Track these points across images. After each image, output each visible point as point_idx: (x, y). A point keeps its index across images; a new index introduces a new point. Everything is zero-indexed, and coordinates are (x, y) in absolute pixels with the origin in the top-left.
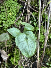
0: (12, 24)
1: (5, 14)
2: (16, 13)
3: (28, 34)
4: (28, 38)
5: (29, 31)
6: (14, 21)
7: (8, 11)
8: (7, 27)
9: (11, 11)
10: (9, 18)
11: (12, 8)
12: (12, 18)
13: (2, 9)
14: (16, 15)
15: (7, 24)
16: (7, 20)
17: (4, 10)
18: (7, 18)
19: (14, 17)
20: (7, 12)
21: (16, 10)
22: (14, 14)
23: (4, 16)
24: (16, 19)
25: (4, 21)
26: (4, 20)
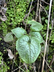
0: (20, 21)
1: (14, 10)
2: (25, 8)
3: (34, 36)
4: (32, 42)
5: (35, 31)
6: (22, 18)
7: (17, 6)
8: (15, 25)
9: (20, 7)
10: (17, 15)
11: (21, 3)
12: (21, 15)
13: (11, 5)
14: (25, 11)
15: (15, 22)
16: (16, 17)
17: (13, 6)
18: (16, 14)
19: (23, 14)
20: (16, 8)
21: (25, 4)
22: (23, 10)
23: (13, 13)
24: (25, 16)
25: (12, 19)
26: (13, 17)
